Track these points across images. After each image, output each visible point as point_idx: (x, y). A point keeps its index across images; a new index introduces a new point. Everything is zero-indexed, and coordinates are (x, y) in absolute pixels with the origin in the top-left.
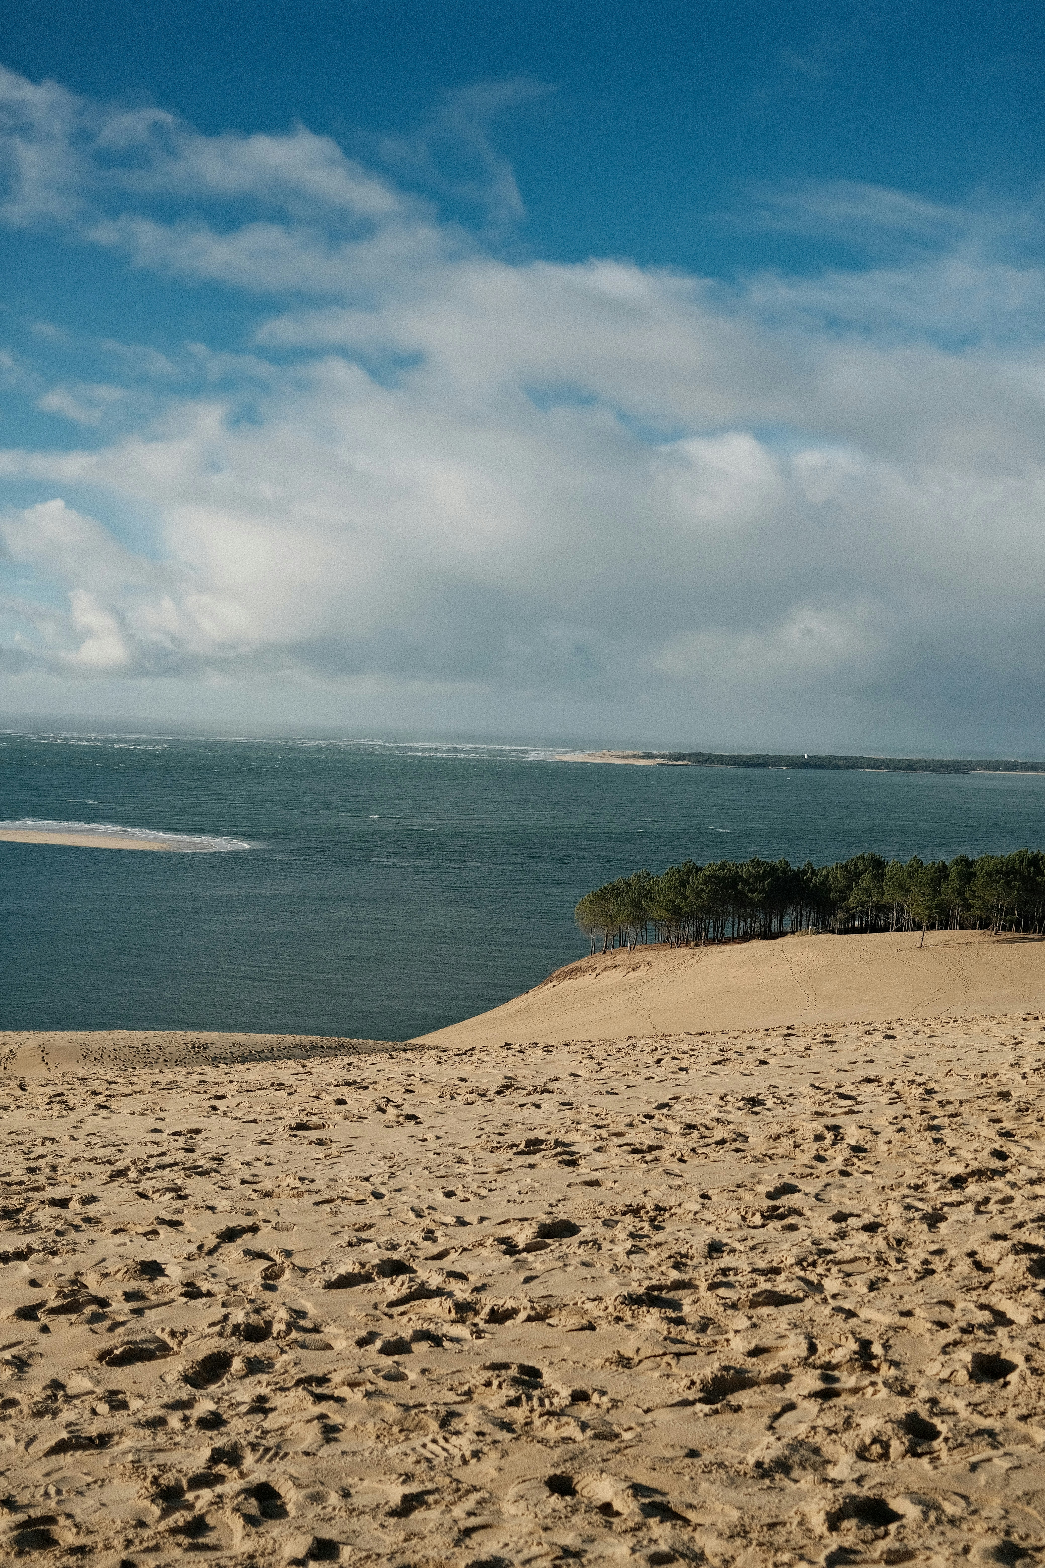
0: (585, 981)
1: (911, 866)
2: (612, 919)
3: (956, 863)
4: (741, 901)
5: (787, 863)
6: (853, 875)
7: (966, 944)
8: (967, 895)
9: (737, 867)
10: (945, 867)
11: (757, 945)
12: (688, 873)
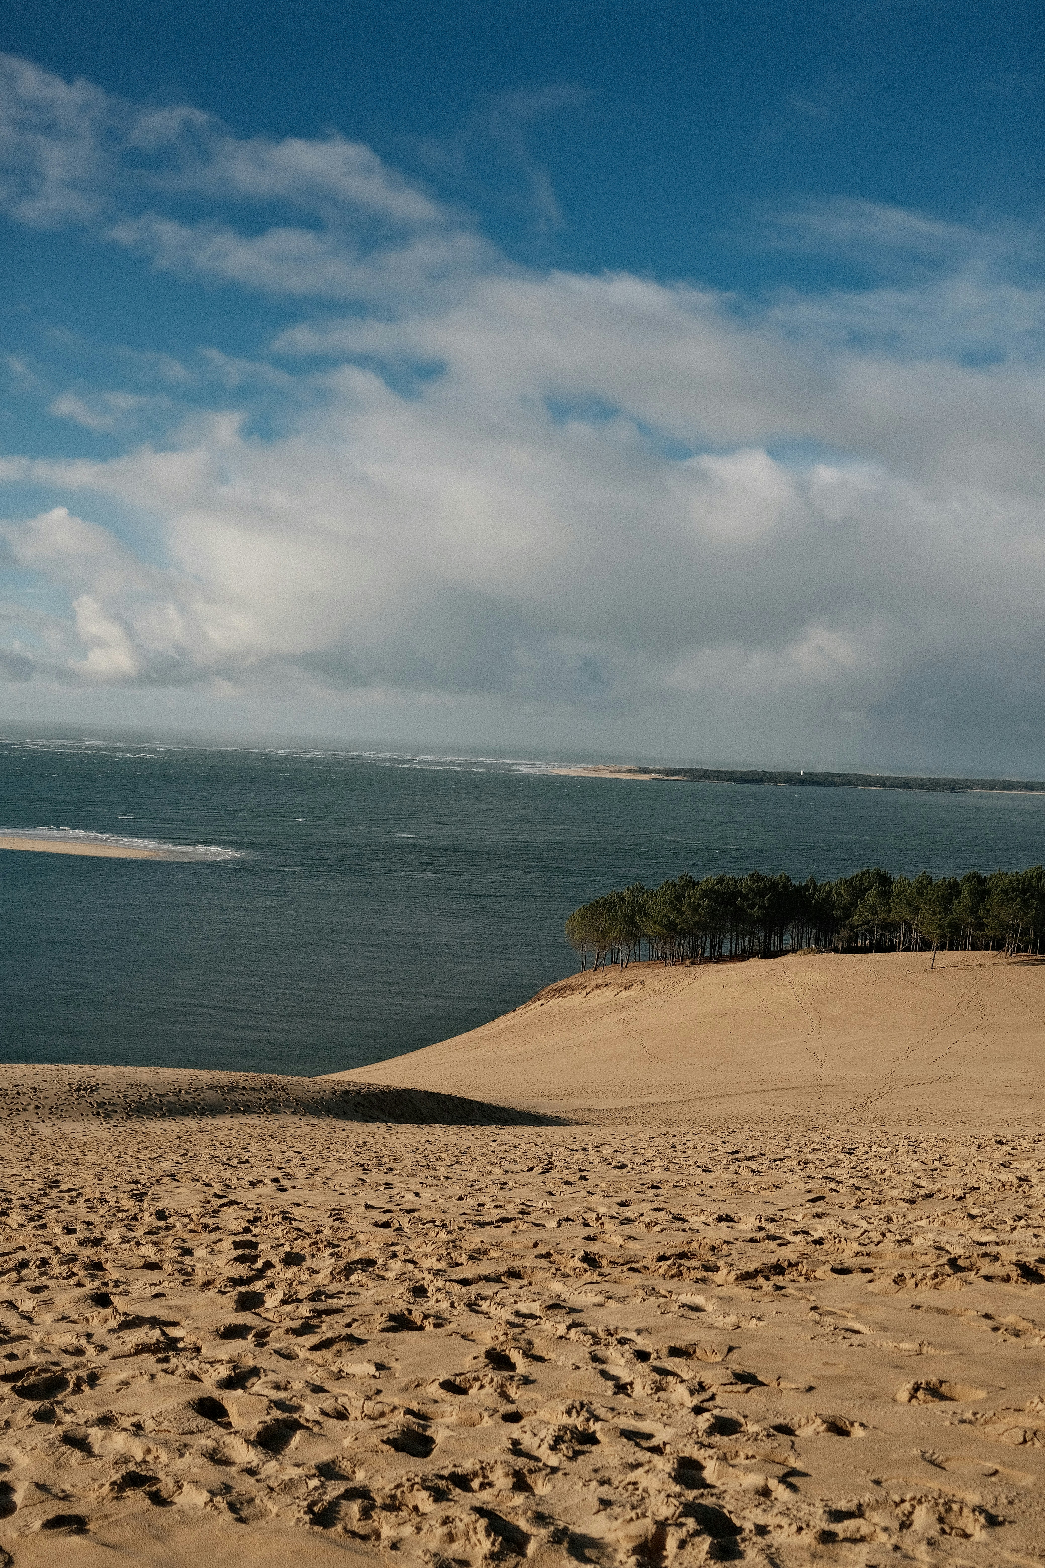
0: (574, 1000)
1: (921, 883)
2: (604, 934)
3: (968, 880)
4: (739, 917)
5: (788, 878)
6: (858, 890)
7: (980, 965)
8: (981, 913)
9: (736, 882)
10: (956, 884)
11: (756, 965)
12: (684, 888)
